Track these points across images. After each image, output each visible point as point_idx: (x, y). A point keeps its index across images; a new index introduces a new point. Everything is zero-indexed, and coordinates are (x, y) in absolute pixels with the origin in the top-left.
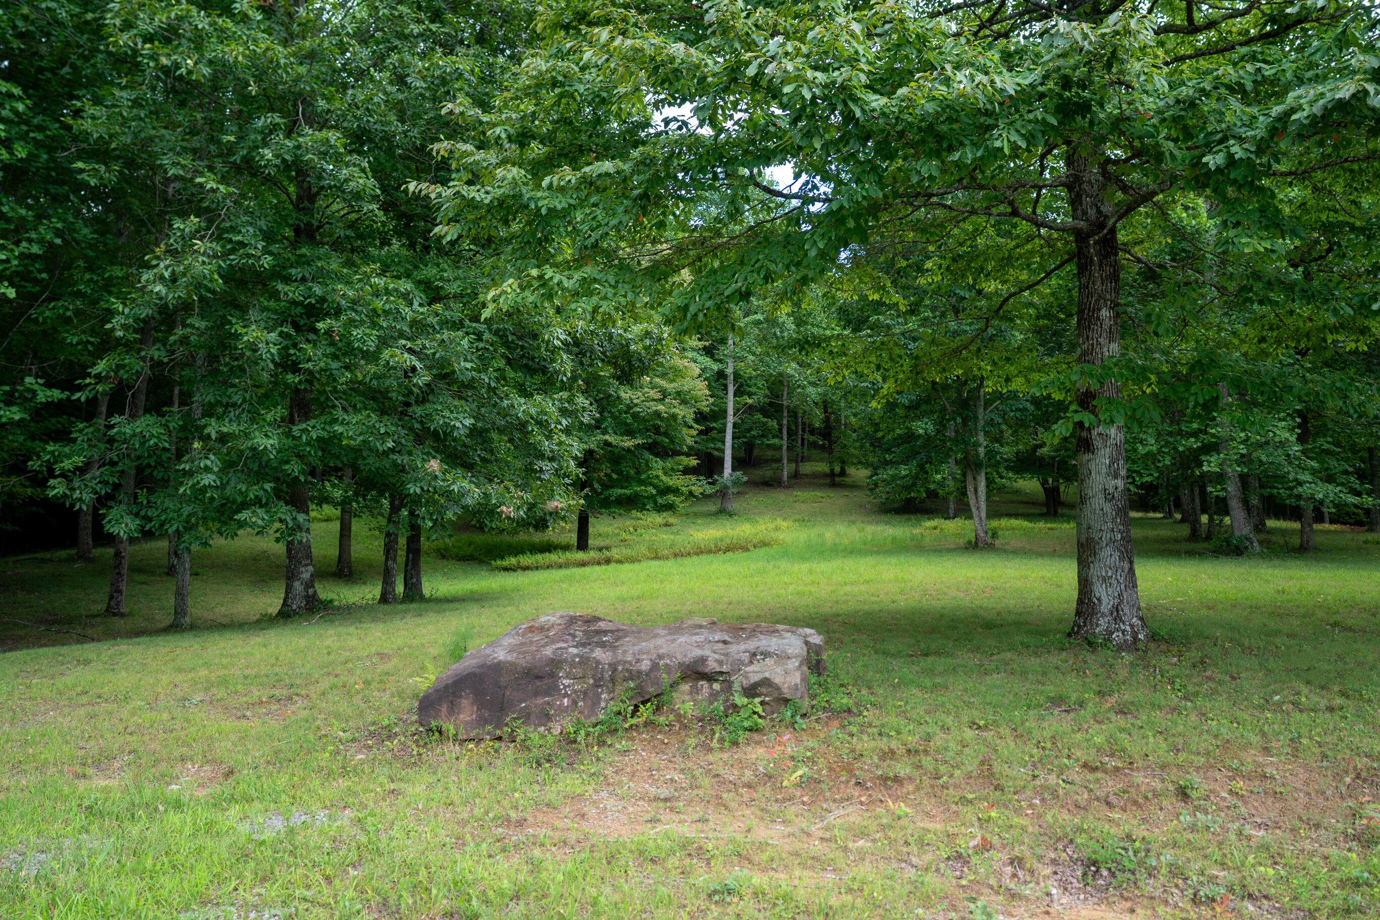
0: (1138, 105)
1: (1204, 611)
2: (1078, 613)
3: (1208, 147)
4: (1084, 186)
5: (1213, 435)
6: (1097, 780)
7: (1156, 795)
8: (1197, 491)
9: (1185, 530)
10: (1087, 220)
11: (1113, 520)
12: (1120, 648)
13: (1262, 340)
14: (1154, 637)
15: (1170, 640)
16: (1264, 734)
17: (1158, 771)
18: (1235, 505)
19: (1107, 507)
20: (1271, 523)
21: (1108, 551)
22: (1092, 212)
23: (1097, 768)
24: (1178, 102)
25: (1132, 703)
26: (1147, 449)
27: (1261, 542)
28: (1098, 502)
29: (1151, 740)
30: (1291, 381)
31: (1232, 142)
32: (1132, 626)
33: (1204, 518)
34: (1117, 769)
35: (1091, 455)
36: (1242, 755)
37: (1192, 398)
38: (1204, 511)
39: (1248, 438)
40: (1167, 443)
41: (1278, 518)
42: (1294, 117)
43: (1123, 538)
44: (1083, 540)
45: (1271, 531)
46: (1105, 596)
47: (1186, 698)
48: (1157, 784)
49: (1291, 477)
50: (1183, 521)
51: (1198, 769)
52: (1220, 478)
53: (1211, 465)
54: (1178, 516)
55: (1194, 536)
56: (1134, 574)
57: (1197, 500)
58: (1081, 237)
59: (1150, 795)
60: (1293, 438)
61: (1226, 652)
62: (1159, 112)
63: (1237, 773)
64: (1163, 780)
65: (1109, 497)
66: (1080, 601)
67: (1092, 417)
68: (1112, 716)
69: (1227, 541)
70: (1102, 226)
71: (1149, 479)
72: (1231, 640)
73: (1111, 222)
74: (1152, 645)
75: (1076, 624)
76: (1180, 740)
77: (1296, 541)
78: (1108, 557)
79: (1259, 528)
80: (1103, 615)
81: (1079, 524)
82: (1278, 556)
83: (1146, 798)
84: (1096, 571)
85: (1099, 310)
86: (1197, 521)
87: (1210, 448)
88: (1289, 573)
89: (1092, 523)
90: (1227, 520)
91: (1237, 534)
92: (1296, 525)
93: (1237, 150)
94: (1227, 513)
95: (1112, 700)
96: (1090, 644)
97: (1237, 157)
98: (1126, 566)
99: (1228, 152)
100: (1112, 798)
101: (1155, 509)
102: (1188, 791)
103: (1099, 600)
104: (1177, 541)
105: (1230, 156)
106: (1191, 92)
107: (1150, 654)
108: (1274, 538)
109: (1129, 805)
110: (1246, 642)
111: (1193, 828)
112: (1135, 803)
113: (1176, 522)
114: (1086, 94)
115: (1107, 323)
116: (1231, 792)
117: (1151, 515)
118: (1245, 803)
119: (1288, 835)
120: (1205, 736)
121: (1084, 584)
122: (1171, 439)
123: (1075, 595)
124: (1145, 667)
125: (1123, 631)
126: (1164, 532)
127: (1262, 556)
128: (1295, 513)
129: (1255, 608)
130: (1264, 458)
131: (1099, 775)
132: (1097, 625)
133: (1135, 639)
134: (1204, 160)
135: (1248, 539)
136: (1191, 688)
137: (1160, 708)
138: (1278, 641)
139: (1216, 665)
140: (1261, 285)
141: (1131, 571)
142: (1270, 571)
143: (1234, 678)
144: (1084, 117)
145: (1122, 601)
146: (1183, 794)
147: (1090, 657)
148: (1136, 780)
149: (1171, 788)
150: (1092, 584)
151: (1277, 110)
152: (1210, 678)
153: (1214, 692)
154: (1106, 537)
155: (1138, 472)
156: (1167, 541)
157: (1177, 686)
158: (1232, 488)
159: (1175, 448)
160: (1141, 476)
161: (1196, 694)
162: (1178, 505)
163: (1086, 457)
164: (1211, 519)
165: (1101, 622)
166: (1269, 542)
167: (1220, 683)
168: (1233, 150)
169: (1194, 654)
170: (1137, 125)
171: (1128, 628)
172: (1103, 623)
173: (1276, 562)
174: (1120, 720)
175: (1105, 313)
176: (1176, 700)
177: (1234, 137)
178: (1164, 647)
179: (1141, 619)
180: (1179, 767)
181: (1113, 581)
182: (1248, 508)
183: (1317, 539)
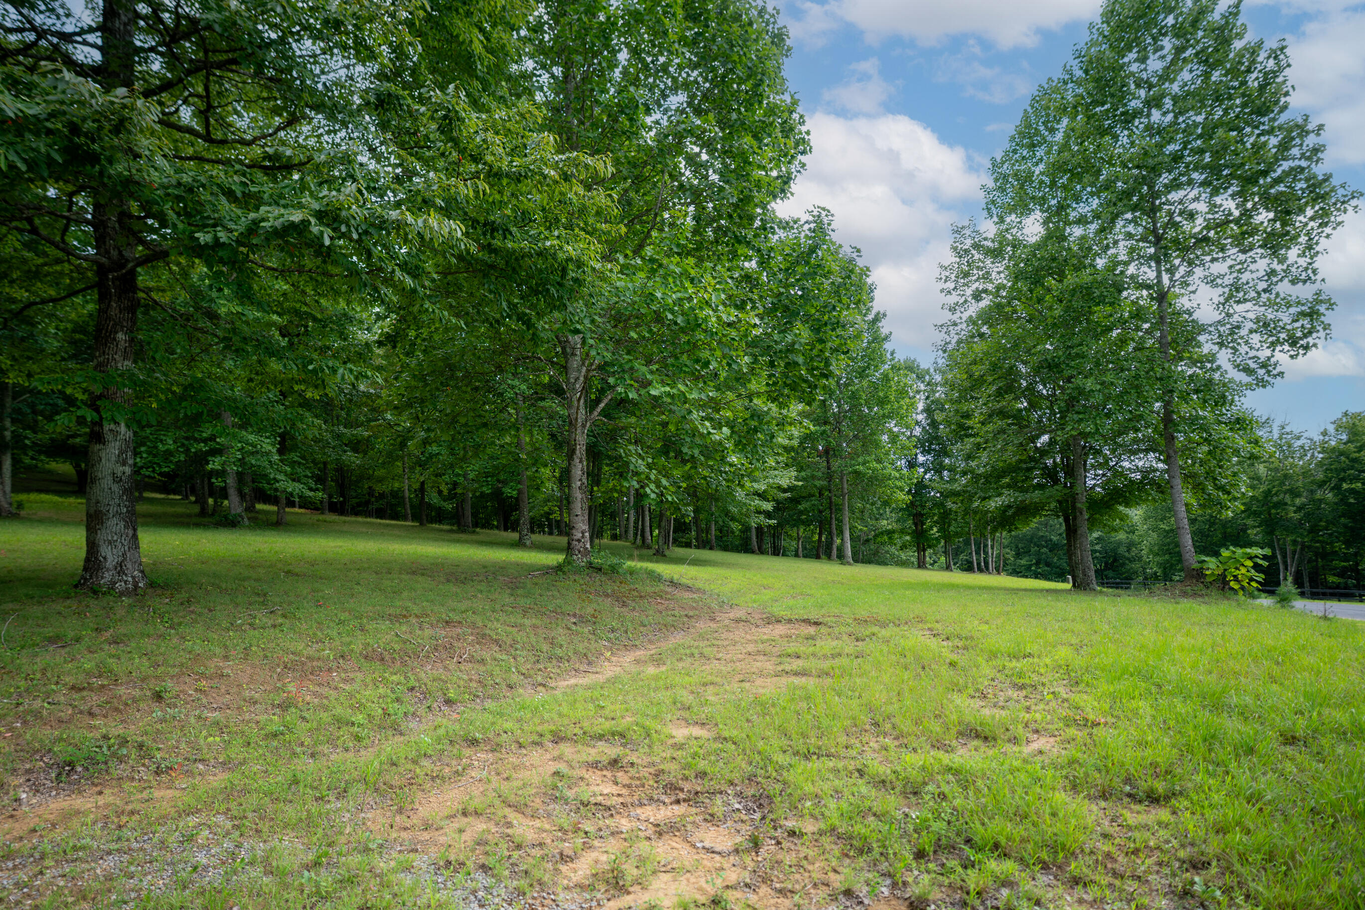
0: (145, 174)
1: (199, 566)
2: (85, 569)
3: (202, 227)
4: (109, 230)
5: (218, 443)
6: (83, 698)
7: (135, 700)
8: (206, 482)
9: (196, 509)
10: (109, 258)
11: (120, 497)
12: (122, 594)
13: (251, 380)
14: (152, 585)
15: (165, 586)
16: (226, 647)
17: (139, 683)
18: (232, 493)
19: (115, 488)
20: (259, 506)
21: (115, 521)
22: (114, 253)
23: (84, 688)
24: (179, 184)
25: (125, 635)
26: (166, 447)
27: (249, 519)
28: (107, 482)
29: (137, 661)
30: (258, 409)
31: (219, 228)
32: (133, 577)
33: (211, 501)
34: (103, 686)
35: (102, 446)
36: (208, 663)
37: (182, 411)
38: (211, 495)
39: (243, 448)
40: (183, 445)
41: (265, 503)
42: (262, 224)
43: (128, 511)
44: (92, 511)
45: (258, 512)
46: (110, 555)
47: (171, 627)
48: (137, 693)
49: (272, 476)
50: (196, 502)
51: (172, 677)
52: (222, 473)
53: (215, 464)
54: (193, 499)
55: (203, 512)
56: (137, 538)
57: (206, 488)
58: (102, 270)
59: (129, 702)
60: (274, 450)
61: (207, 592)
62: (164, 187)
63: (203, 676)
64: (142, 689)
65: (117, 479)
66: (87, 560)
67: (95, 414)
68: (106, 647)
69: (226, 517)
70: (123, 266)
71: (167, 470)
72: (213, 585)
73: (130, 265)
74: (149, 591)
75: (83, 577)
76: (161, 658)
77: (274, 518)
78: (114, 526)
79: (250, 509)
80: (108, 570)
81: (89, 500)
82: (260, 528)
83: (127, 704)
84: (102, 536)
85: (116, 333)
86: (206, 502)
87: (217, 452)
88: (266, 539)
89: (101, 499)
90: (226, 502)
91: (233, 512)
92: (275, 508)
93: (223, 236)
94: (226, 498)
95: (107, 635)
96: (95, 592)
97: (222, 240)
98: (131, 532)
99: (215, 235)
100: (95, 710)
101: (175, 493)
102: (163, 694)
103: (105, 558)
104: (189, 516)
105: (216, 239)
106: (190, 180)
107: (147, 597)
108: (260, 516)
109: (110, 713)
110: (224, 586)
111: (162, 721)
112: (117, 710)
113: (191, 503)
114: (96, 147)
115: (122, 345)
116: (196, 690)
117: (172, 497)
118: (206, 696)
119: (235, 712)
120: (182, 653)
121: (92, 547)
122: (186, 442)
123: (83, 554)
124: (142, 608)
125: (126, 582)
126: (180, 510)
127: (249, 528)
128: (274, 501)
129: (236, 563)
130: (253, 462)
131: (85, 693)
132: (102, 578)
133: (136, 586)
134: (196, 235)
135: (240, 516)
136: (176, 620)
137: (148, 636)
138: (246, 584)
139: (198, 603)
140: (238, 338)
141: (135, 537)
142: (253, 538)
143: (210, 611)
144: (93, 167)
145: (125, 559)
146: (158, 697)
147: (93, 603)
148: (118, 693)
149: (149, 693)
150: (99, 546)
151: (252, 215)
152: (192, 612)
153: (195, 621)
154: (113, 510)
155: (158, 464)
156: (181, 515)
157: (166, 619)
158: (231, 481)
159: (188, 450)
160: (160, 467)
161: (180, 624)
162: (193, 491)
163: (98, 447)
164: (215, 502)
165: (106, 575)
166: (256, 519)
167: (200, 615)
168: (219, 234)
169: (184, 595)
170: (147, 192)
171: (130, 579)
172: (108, 576)
173: (259, 532)
174: (113, 649)
175: (120, 336)
176: (163, 629)
177: (223, 226)
178: (159, 591)
179: (142, 572)
180: (156, 677)
181: (117, 543)
182: (242, 496)
183: (288, 518)
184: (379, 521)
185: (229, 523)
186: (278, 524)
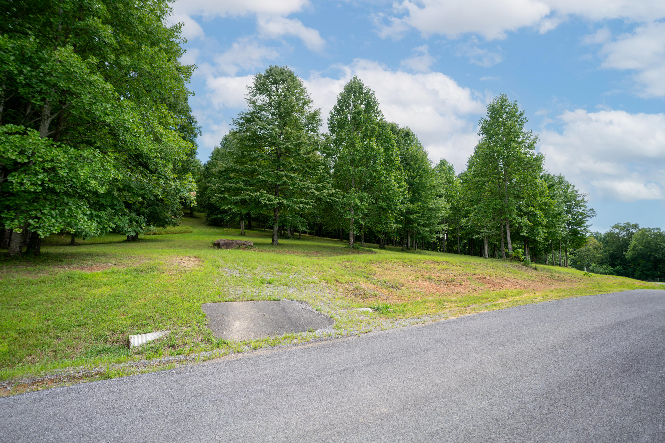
18: (288, 230)
27: (292, 236)
33: (283, 232)
49: (298, 226)
55: (281, 235)
79: (292, 234)
90: (287, 232)
91: (288, 235)
92: (299, 234)
108: (295, 236)
127: (292, 239)
128: (298, 232)
135: (290, 236)
182: (291, 231)
183: (302, 237)
184: (330, 239)
185: (287, 238)
186: (299, 238)
